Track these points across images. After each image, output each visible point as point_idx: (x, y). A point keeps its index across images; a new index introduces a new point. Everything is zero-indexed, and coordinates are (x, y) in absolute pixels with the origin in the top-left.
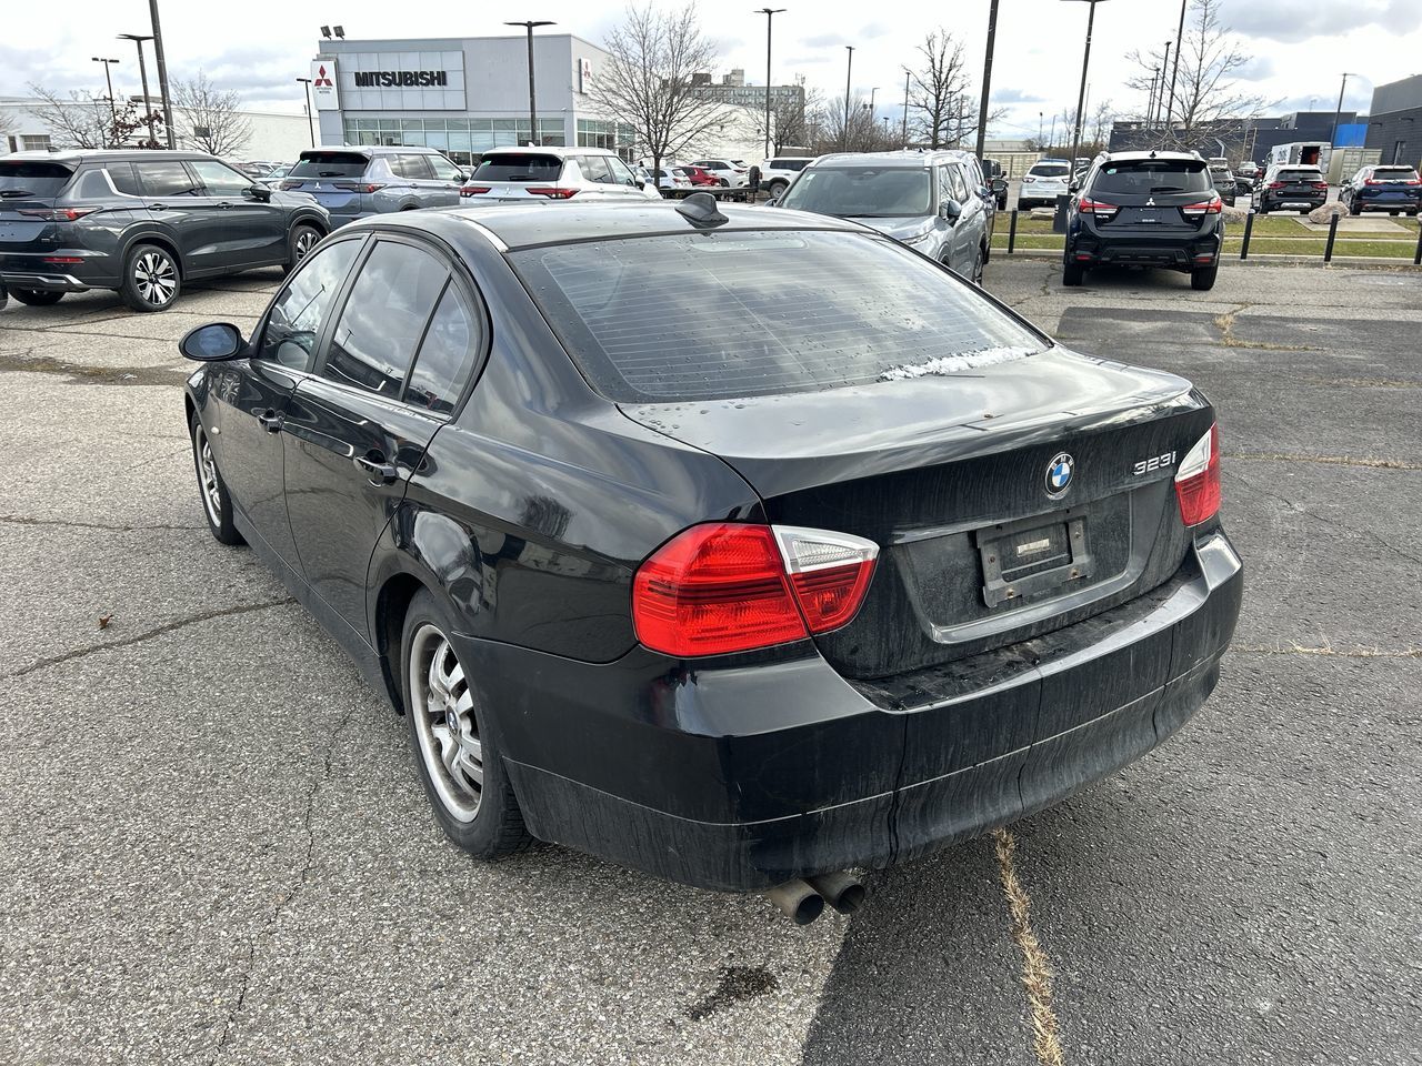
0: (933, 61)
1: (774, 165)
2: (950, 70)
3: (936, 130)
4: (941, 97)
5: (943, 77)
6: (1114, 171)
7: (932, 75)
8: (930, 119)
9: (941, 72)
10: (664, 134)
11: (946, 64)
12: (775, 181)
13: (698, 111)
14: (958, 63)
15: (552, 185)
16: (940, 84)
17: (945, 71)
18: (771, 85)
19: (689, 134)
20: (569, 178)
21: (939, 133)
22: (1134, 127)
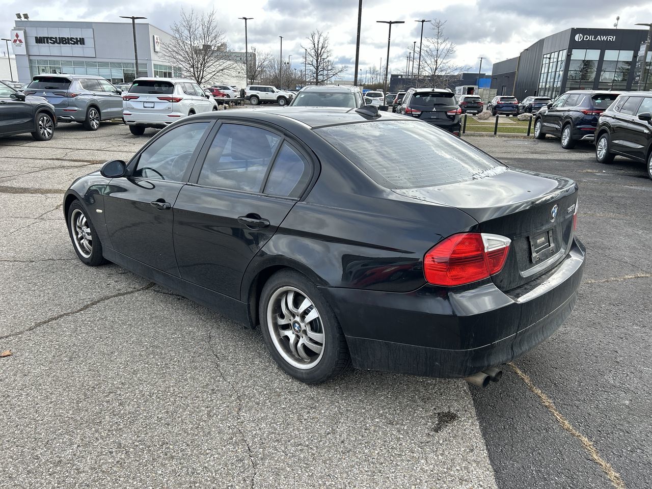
0: (314, 44)
1: (251, 89)
2: (322, 49)
3: (317, 76)
4: (319, 61)
5: (319, 52)
6: (418, 96)
7: (314, 50)
8: (315, 70)
9: (318, 50)
10: (202, 72)
11: (320, 45)
12: (252, 96)
13: (217, 63)
14: (325, 46)
15: (170, 96)
16: (318, 55)
17: (320, 49)
18: (248, 51)
19: (214, 73)
20: (178, 93)
21: (319, 77)
22: (400, 77)
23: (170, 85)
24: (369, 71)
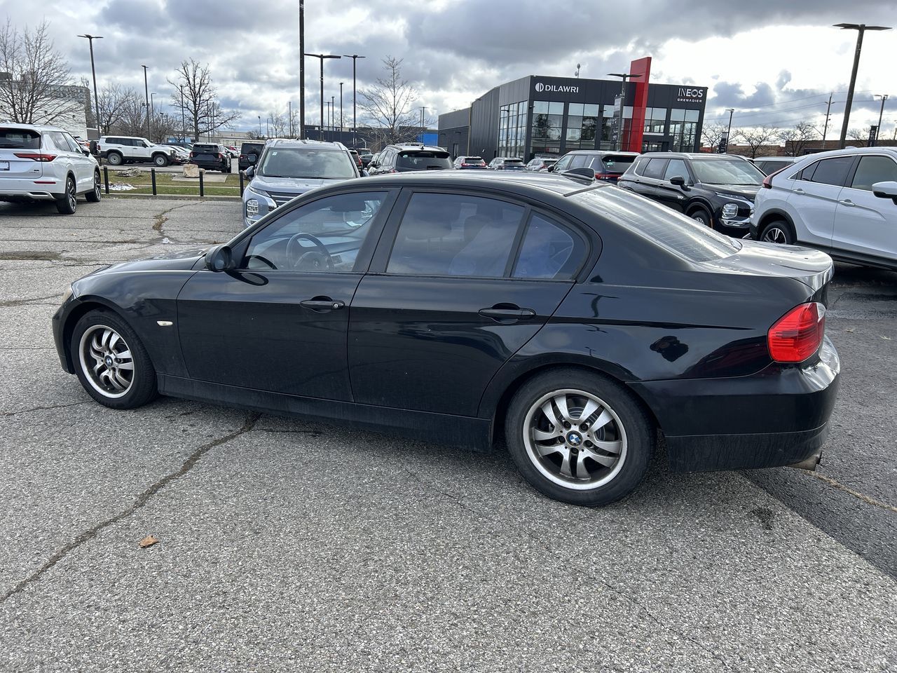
0: (188, 79)
1: (108, 141)
2: (200, 86)
3: (196, 123)
4: (197, 103)
5: (197, 90)
7: (188, 88)
8: (192, 116)
9: (195, 87)
11: (198, 81)
12: (111, 151)
14: (206, 82)
15: (37, 151)
16: (195, 95)
17: (197, 86)
19: (50, 117)
21: (199, 125)
23: (35, 135)
24: (270, 120)
